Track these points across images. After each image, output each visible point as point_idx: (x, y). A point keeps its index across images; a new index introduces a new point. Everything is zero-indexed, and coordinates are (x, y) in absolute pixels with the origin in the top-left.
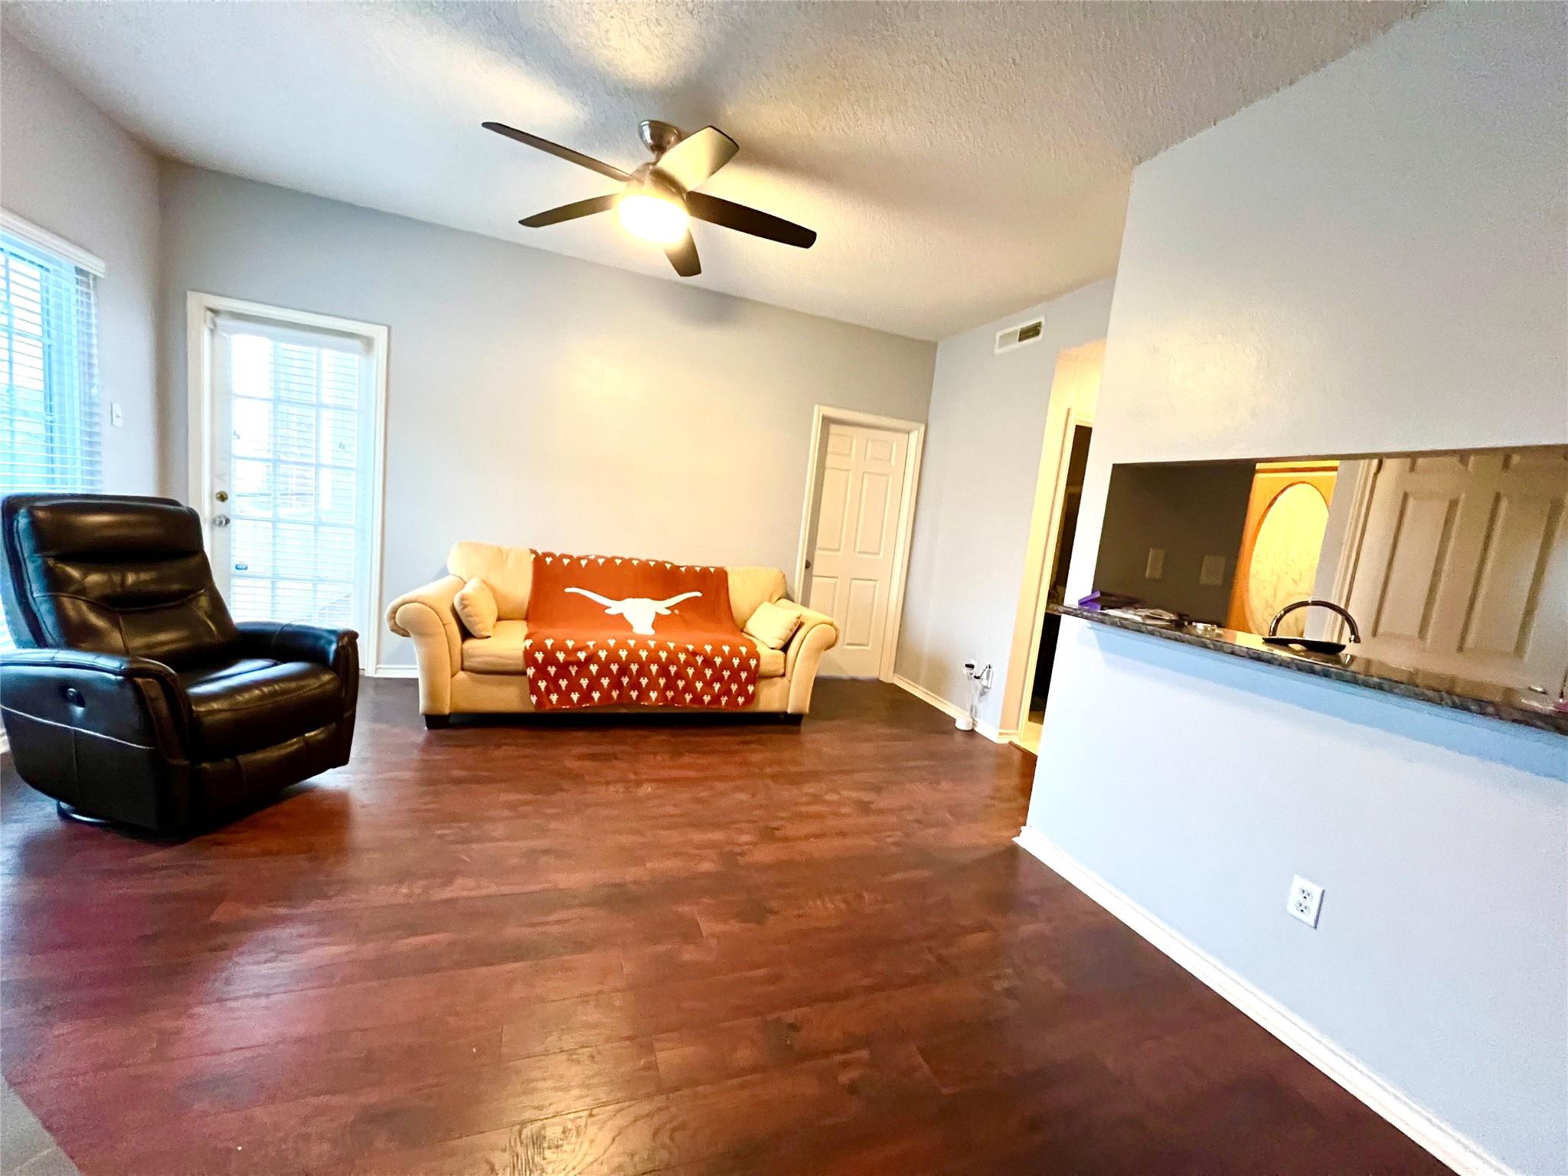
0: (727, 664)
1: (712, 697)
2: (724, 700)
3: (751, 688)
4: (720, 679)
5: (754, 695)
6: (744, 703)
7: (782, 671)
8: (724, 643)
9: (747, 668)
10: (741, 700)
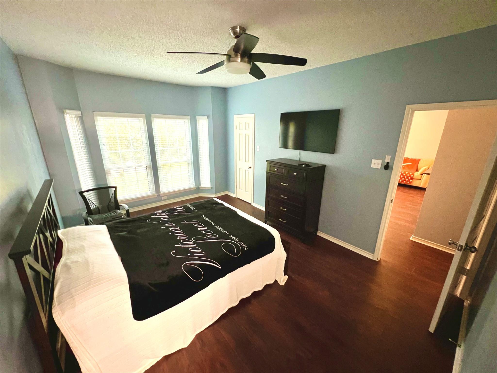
0: (406, 175)
1: (402, 180)
2: (404, 182)
3: (411, 181)
4: (404, 178)
5: (411, 182)
6: (409, 183)
7: (420, 179)
8: (407, 172)
9: (411, 177)
10: (408, 182)
